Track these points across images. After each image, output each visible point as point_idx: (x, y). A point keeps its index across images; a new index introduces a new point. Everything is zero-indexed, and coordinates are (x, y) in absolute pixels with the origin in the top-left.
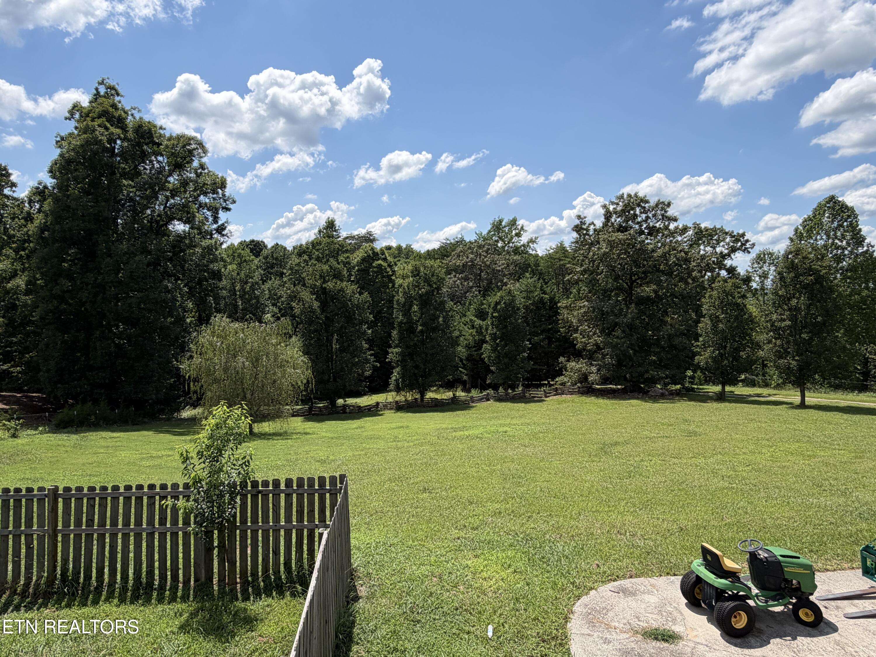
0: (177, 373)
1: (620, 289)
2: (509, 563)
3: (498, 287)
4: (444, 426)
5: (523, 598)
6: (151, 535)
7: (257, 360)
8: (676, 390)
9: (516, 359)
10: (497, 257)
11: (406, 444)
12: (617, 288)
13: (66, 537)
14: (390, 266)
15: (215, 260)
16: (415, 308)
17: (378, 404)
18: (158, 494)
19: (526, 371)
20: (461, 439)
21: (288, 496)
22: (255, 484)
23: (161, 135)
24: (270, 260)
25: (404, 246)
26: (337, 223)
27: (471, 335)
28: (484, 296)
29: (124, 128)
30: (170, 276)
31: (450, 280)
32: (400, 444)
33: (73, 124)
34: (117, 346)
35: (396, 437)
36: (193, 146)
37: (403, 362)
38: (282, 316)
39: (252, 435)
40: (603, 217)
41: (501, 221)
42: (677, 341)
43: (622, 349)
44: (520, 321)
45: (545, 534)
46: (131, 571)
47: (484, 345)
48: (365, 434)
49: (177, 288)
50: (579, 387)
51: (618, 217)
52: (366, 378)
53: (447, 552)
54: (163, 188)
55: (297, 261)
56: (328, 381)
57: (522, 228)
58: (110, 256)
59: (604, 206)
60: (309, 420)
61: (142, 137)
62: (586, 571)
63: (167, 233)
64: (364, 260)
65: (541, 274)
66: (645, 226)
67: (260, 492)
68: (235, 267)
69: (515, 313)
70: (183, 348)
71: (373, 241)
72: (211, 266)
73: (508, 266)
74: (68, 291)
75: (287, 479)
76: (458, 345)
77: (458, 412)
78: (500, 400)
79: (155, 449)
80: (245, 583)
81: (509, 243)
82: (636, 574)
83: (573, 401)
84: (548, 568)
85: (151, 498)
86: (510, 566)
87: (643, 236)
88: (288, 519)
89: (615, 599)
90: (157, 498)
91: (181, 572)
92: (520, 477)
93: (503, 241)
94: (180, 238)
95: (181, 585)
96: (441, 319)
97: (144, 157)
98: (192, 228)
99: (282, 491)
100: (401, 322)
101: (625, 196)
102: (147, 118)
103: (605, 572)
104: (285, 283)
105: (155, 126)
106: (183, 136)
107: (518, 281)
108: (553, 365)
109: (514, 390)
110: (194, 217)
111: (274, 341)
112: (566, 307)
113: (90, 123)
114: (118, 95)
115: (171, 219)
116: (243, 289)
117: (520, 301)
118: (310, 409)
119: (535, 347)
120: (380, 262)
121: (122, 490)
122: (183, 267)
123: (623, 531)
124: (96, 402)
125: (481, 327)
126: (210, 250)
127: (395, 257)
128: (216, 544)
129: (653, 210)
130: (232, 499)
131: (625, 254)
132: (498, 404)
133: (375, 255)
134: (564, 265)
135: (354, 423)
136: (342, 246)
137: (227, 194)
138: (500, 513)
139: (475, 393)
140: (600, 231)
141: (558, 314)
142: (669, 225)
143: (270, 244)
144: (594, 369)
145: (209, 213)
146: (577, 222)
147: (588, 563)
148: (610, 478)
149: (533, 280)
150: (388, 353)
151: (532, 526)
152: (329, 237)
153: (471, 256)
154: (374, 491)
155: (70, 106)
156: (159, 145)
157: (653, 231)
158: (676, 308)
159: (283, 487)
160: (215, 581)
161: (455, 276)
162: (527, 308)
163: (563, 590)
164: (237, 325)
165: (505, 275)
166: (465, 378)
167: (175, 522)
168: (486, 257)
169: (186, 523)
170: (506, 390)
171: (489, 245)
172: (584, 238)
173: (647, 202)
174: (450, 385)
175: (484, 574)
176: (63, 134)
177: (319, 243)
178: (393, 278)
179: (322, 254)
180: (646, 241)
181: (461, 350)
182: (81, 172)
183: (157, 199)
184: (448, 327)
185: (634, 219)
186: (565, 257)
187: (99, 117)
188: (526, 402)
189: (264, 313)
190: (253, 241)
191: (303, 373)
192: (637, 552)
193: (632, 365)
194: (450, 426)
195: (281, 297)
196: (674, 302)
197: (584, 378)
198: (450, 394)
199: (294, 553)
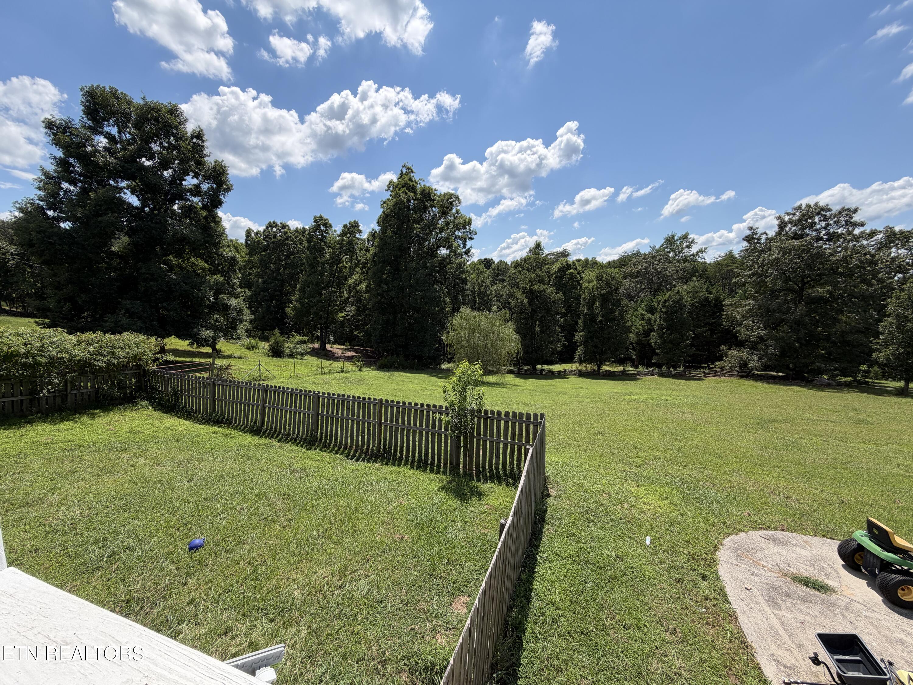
0: (440, 341)
1: (790, 290)
2: (666, 496)
3: (667, 289)
4: (615, 391)
5: (677, 524)
6: (427, 433)
7: (487, 336)
8: (846, 382)
9: (679, 345)
10: (668, 265)
11: (585, 400)
12: (787, 289)
13: (386, 427)
14: (579, 273)
15: (463, 272)
16: (597, 304)
17: (565, 370)
18: (432, 410)
19: (687, 355)
20: (629, 401)
21: (506, 423)
22: (486, 412)
23: (435, 195)
24: (496, 271)
25: (590, 259)
26: (542, 244)
27: (641, 325)
28: (654, 295)
29: (415, 193)
30: (438, 282)
31: (626, 283)
32: (580, 400)
33: (389, 193)
34: (409, 323)
35: (578, 395)
36: (454, 199)
37: (585, 343)
38: (504, 308)
39: (483, 383)
40: (777, 227)
41: (673, 236)
42: (851, 338)
43: (788, 341)
44: (685, 315)
45: (699, 481)
46: (417, 452)
47: (652, 333)
48: (556, 390)
49: (441, 289)
50: (738, 372)
51: (794, 226)
52: (559, 352)
53: (615, 479)
54: (435, 228)
55: (514, 271)
56: (532, 352)
57: (693, 241)
58: (406, 270)
59: (779, 218)
60: (518, 377)
61: (425, 197)
62: (736, 516)
63: (436, 256)
64: (560, 270)
65: (708, 278)
66: (824, 232)
67: (489, 417)
68: (475, 276)
69: (682, 309)
70: (443, 327)
71: (567, 256)
72: (461, 275)
73: (677, 271)
74: (385, 291)
75: (506, 412)
76: (630, 332)
77: (627, 382)
78: (663, 376)
79: (428, 385)
80: (478, 471)
81: (679, 253)
82: (788, 529)
83: (731, 382)
84: (701, 507)
85: (428, 412)
86: (666, 498)
87: (821, 242)
88: (506, 437)
89: (765, 544)
90: (431, 413)
91: (442, 457)
92: (678, 435)
93: (675, 252)
94: (444, 258)
95: (442, 465)
96: (617, 313)
97: (425, 208)
98: (450, 252)
99: (503, 419)
100: (586, 314)
101: (803, 207)
102: (427, 185)
103: (756, 521)
104: (506, 286)
105: (432, 189)
106: (447, 194)
107: (686, 284)
108: (714, 352)
109: (675, 370)
110: (452, 244)
111: (498, 324)
112: (731, 305)
113: (398, 192)
114: (412, 172)
115: (439, 246)
116: (480, 290)
117: (686, 299)
118: (519, 370)
119: (697, 337)
120: (572, 271)
121: (413, 405)
122: (445, 276)
123: (777, 493)
124: (398, 355)
125: (650, 319)
126: (461, 265)
127: (583, 267)
128: (462, 444)
129: (834, 218)
130: (472, 419)
131: (799, 258)
132: (661, 379)
133: (568, 266)
134: (731, 270)
135: (549, 382)
136: (545, 260)
137: (472, 229)
138: (659, 459)
139: (641, 369)
140: (772, 239)
141: (723, 310)
142: (853, 230)
143: (496, 260)
144: (755, 358)
145: (461, 242)
146: (749, 233)
147: (739, 511)
148: (766, 447)
149: (699, 282)
150: (574, 336)
151: (688, 473)
152: (536, 254)
153: (645, 265)
154: (561, 429)
155: (388, 183)
156: (434, 200)
157: (832, 237)
158: (853, 308)
159: (503, 416)
160: (461, 466)
161: (630, 280)
162: (692, 305)
163: (714, 526)
164: (476, 313)
165: (674, 279)
166: (634, 357)
167: (440, 428)
168: (658, 265)
169: (446, 429)
170: (668, 368)
171: (662, 255)
172: (754, 246)
173: (829, 210)
174: (621, 362)
175: (645, 500)
176: (384, 200)
177: (530, 259)
178: (581, 282)
179: (531, 266)
180: (824, 247)
181: (632, 336)
182: (393, 221)
183: (432, 234)
184: (623, 318)
185: (812, 227)
186: (734, 263)
187: (402, 187)
188: (686, 380)
189: (491, 306)
190: (486, 259)
191: (515, 345)
192: (791, 512)
193: (797, 357)
194: (620, 391)
195: (502, 295)
196: (852, 302)
197: (744, 364)
198: (621, 368)
199: (508, 459)
